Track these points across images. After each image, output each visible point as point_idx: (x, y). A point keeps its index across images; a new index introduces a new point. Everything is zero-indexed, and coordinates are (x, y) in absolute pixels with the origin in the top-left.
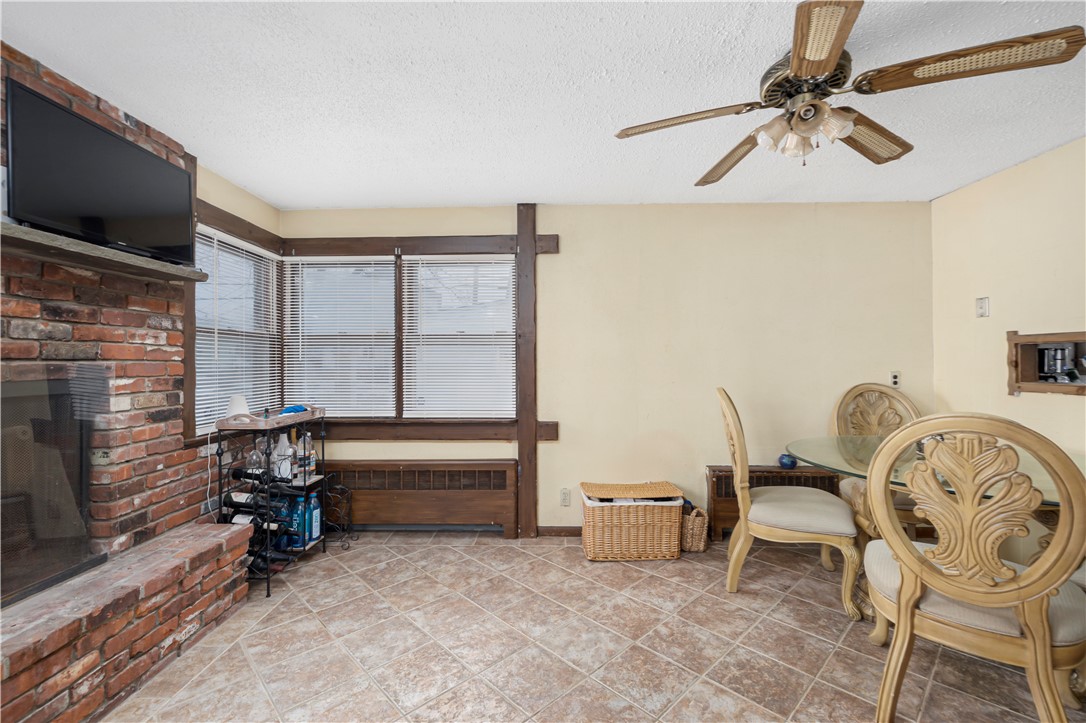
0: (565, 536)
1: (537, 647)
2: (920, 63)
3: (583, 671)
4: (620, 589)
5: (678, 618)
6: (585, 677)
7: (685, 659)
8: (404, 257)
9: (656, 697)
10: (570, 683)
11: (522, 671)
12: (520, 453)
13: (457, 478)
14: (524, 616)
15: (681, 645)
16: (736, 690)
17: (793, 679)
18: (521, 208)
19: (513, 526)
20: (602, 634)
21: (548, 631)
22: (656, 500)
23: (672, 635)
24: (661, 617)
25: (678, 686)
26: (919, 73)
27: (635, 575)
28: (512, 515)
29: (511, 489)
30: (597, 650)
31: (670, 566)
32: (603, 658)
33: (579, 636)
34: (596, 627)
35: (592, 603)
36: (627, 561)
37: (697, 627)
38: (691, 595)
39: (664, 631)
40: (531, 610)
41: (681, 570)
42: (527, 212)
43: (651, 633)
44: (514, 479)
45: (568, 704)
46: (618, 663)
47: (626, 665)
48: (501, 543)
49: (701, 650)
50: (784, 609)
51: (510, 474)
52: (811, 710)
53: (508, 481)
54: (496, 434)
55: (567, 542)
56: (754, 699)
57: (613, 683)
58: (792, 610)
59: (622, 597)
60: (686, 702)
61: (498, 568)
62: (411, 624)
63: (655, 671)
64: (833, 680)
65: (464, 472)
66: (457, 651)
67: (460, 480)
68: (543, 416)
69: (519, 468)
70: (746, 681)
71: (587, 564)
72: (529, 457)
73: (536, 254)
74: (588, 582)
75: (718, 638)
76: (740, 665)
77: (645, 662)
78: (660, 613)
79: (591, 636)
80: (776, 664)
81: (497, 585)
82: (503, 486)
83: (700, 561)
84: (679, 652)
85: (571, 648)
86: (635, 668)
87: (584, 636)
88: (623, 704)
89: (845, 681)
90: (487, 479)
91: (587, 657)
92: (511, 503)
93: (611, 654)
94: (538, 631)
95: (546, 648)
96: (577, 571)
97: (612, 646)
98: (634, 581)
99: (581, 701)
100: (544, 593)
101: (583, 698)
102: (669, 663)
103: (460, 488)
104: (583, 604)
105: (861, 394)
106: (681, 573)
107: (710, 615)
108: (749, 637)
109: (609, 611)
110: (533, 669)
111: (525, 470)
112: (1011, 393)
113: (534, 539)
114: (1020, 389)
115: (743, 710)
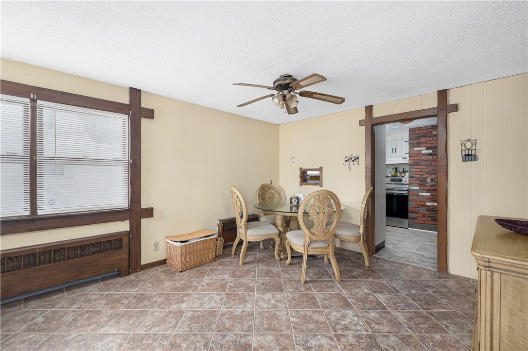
0: (156, 266)
1: (190, 311)
2: (316, 93)
3: (217, 309)
4: (203, 278)
5: (233, 279)
6: (219, 311)
7: (246, 289)
8: (38, 101)
9: (248, 304)
10: (216, 315)
11: (192, 321)
12: (131, 227)
13: (87, 248)
14: (171, 303)
15: (242, 287)
16: (267, 291)
17: (278, 282)
18: (133, 90)
19: (127, 268)
20: (211, 295)
21: (188, 304)
22: (206, 237)
23: (236, 285)
24: (227, 281)
25: (251, 298)
26: (314, 96)
27: (204, 271)
28: (126, 263)
29: (125, 248)
30: (215, 300)
31: (214, 263)
32: (220, 302)
33: (203, 300)
34: (207, 294)
35: (196, 287)
36: (196, 267)
37: (241, 279)
38: (230, 270)
39: (232, 285)
40: (171, 300)
41: (219, 263)
42: (135, 93)
43: (228, 287)
44: (128, 242)
45: (222, 321)
46: (227, 301)
47: (229, 300)
48: (121, 280)
49: (248, 285)
50: (260, 264)
51: (125, 240)
52: (287, 287)
53: (123, 244)
54: (115, 218)
55: (160, 269)
56: (273, 291)
57: (231, 308)
58: (262, 264)
59: (206, 280)
60: (257, 301)
61: (134, 291)
62: (108, 334)
63: (241, 297)
64: (286, 278)
65: (92, 244)
66: (152, 330)
67: (89, 249)
68: (144, 205)
69: (131, 235)
70: (267, 288)
71: (179, 274)
72: (136, 229)
73: (141, 117)
74: (187, 280)
75: (250, 280)
76: (263, 284)
77: (235, 296)
78: (225, 280)
79: (208, 297)
80: (271, 280)
81: (141, 298)
82: (121, 247)
83: (223, 258)
84: (243, 288)
85: (204, 305)
86: (233, 300)
87: (205, 299)
88: (240, 312)
89: (288, 277)
90: (110, 246)
91: (213, 304)
92: (125, 256)
93: (221, 300)
94: (183, 306)
95: (194, 310)
96: (177, 278)
97: (219, 297)
98: (206, 273)
99: (226, 318)
100: (171, 291)
101: (225, 317)
102: (243, 293)
103: (90, 255)
104: (193, 289)
105: (264, 188)
106: (220, 265)
107: (242, 274)
108: (258, 276)
109: (206, 287)
110: (196, 319)
111: (134, 236)
112: (300, 186)
113: (140, 273)
114: (303, 184)
115: (273, 295)
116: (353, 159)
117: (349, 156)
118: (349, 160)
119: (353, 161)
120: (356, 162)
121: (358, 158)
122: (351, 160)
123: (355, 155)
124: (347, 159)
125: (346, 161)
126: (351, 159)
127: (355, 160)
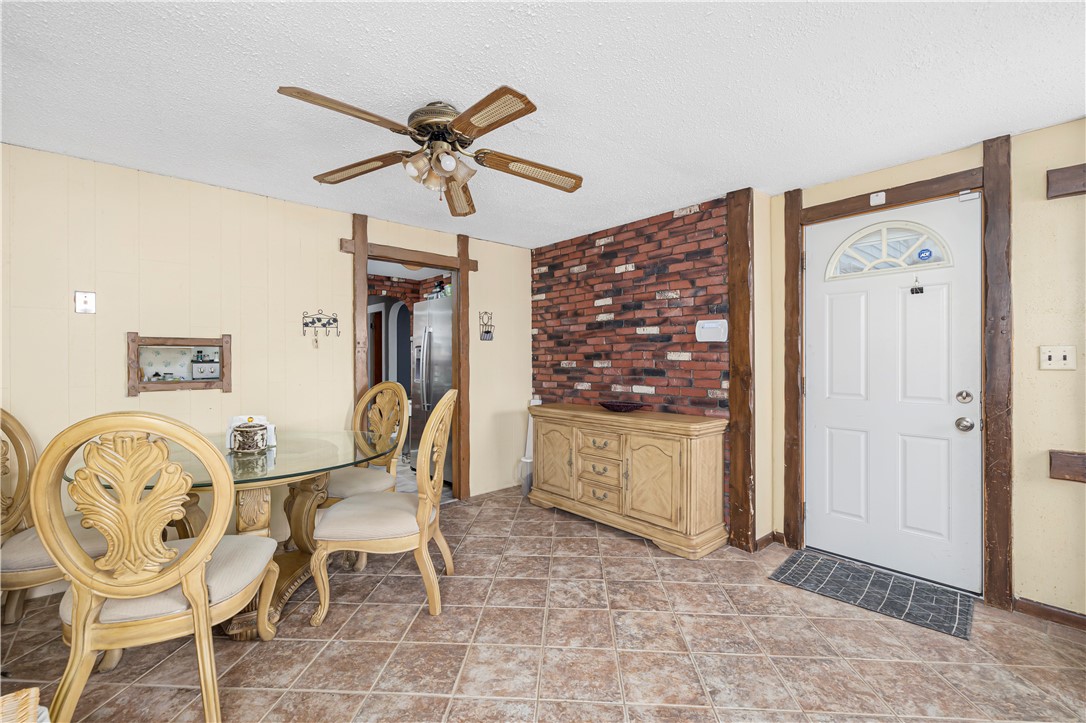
112: (130, 395)
116: (324, 321)
117: (313, 313)
118: (313, 322)
119: (324, 325)
120: (332, 329)
121: (335, 320)
122: (318, 324)
123: (328, 313)
124: (309, 320)
125: (306, 325)
126: (319, 320)
127: (329, 323)
